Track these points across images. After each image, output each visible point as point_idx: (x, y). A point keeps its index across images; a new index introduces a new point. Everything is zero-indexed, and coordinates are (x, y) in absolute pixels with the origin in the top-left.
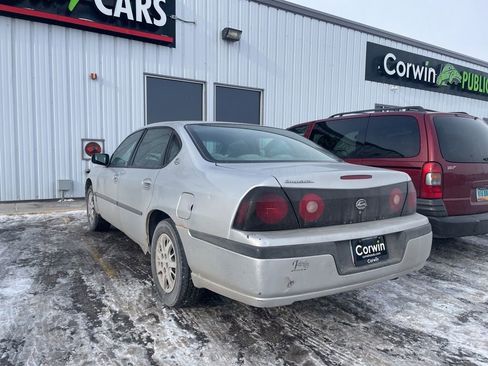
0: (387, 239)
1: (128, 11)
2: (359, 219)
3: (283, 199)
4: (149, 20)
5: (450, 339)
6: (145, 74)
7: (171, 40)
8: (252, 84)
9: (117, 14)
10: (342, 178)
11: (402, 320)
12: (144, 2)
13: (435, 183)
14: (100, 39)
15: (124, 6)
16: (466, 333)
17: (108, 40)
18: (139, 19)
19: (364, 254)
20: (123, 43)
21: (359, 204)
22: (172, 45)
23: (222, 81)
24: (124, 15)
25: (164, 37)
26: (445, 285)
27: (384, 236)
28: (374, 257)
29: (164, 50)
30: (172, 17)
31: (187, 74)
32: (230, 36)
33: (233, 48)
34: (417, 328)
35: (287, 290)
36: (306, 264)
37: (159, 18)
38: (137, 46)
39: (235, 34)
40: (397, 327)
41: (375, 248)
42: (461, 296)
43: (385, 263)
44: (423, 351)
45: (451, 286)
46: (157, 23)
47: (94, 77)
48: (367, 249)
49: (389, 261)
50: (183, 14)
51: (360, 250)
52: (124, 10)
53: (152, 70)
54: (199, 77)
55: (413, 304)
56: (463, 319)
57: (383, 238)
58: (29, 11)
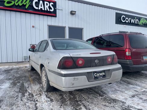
0: (105, 71)
1: (43, 8)
2: (96, 66)
3: (71, 60)
4: (48, 10)
5: (126, 102)
6: (48, 25)
7: (55, 15)
8: (80, 27)
9: (39, 9)
10: (90, 54)
11: (113, 96)
12: (47, 5)
13: (129, 55)
14: (35, 16)
15: (41, 6)
16: (132, 101)
17: (37, 16)
18: (46, 10)
19: (97, 76)
20: (41, 17)
21: (96, 61)
22: (56, 16)
23: (71, 26)
24: (41, 9)
25: (53, 14)
26: (131, 86)
27: (104, 70)
28: (101, 77)
29: (53, 18)
30: (56, 8)
31: (60, 25)
32: (73, 13)
33: (74, 16)
34: (117, 99)
35: (72, 86)
36: (77, 79)
37: (51, 9)
38: (45, 17)
39: (74, 13)
40: (111, 98)
41: (101, 74)
42: (135, 89)
43: (104, 78)
44: (117, 105)
45: (133, 86)
46: (51, 10)
47: (33, 27)
48: (98, 75)
49: (106, 78)
50: (59, 7)
51: (96, 75)
52: (41, 7)
53: (50, 24)
54: (64, 25)
55: (119, 92)
56: (133, 96)
57: (104, 71)
58: (15, 9)
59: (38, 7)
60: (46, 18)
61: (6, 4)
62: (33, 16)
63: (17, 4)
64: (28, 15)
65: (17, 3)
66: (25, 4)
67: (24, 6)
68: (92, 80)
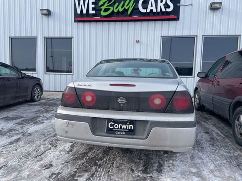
1: (154, 8)
2: (120, 109)
4: (164, 10)
6: (161, 37)
7: (176, 17)
9: (148, 11)
10: (110, 85)
12: (162, 1)
14: (141, 24)
15: (152, 6)
17: (145, 24)
18: (159, 10)
19: (114, 128)
20: (152, 24)
21: (119, 100)
22: (178, 19)
24: (151, 11)
28: (122, 131)
29: (173, 23)
30: (178, 5)
31: (186, 33)
33: (217, 14)
36: (73, 125)
37: (169, 7)
41: (124, 127)
46: (168, 10)
47: (138, 42)
48: (117, 126)
49: (135, 137)
50: (185, 2)
51: (112, 125)
52: (152, 8)
53: (165, 34)
54: (192, 34)
58: (113, 18)
59: (147, 9)
60: (159, 24)
61: (103, 14)
62: (138, 24)
63: (116, 11)
64: (131, 24)
65: (116, 8)
66: (127, 8)
67: (126, 11)
68: (103, 134)
